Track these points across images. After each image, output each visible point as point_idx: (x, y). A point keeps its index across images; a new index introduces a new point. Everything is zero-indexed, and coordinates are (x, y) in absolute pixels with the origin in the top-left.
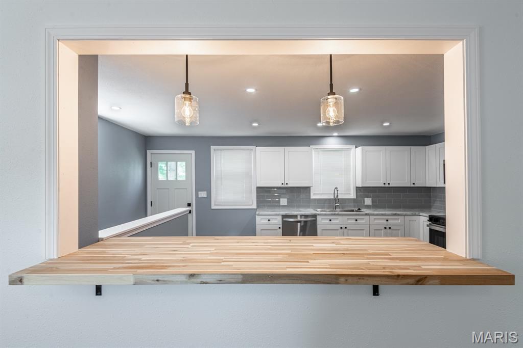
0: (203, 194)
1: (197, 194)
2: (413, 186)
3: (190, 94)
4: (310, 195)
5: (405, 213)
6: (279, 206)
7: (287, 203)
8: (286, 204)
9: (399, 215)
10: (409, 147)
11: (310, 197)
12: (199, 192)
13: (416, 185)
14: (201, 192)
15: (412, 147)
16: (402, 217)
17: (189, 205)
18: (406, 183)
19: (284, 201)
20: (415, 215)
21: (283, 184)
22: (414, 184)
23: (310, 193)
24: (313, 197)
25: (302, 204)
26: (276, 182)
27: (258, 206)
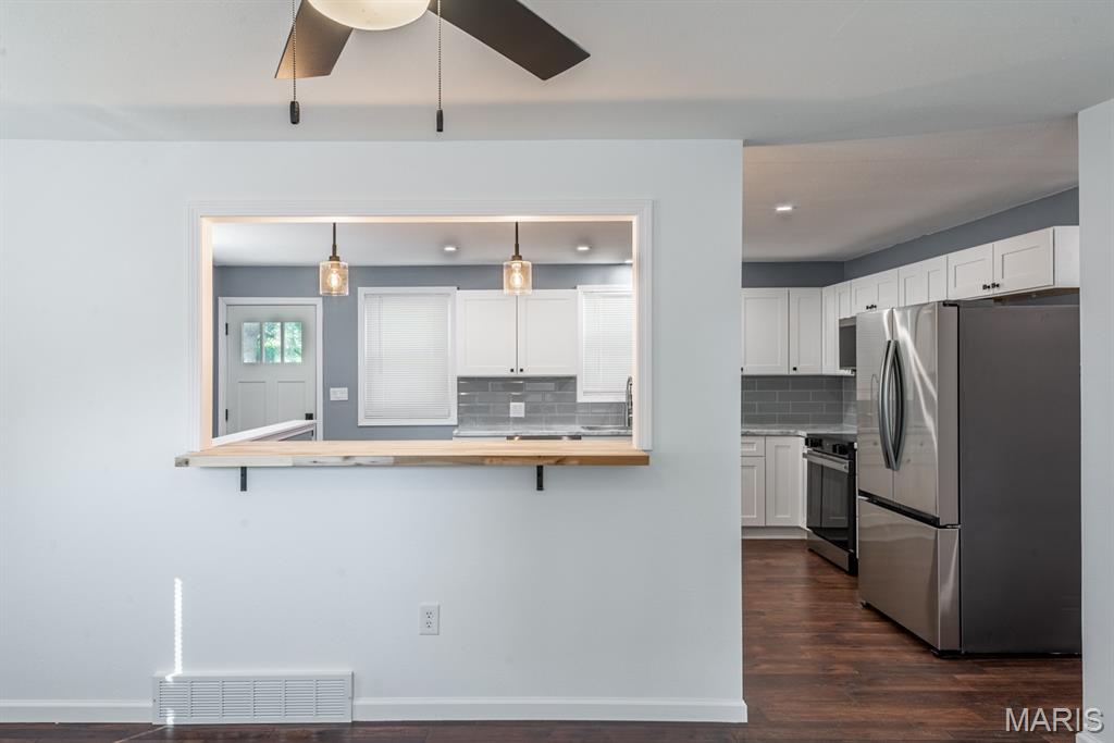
0: (339, 394)
1: (326, 394)
2: (794, 373)
3: (338, 259)
4: (575, 395)
5: (766, 431)
6: (508, 420)
7: (526, 412)
8: (523, 415)
9: (754, 435)
10: (787, 289)
11: (576, 399)
12: (332, 390)
13: (800, 372)
14: (337, 389)
15: (792, 289)
16: (762, 439)
17: (309, 417)
18: (779, 368)
19: (517, 409)
20: (788, 435)
21: (512, 370)
22: (795, 369)
23: (575, 390)
24: (581, 398)
25: (557, 415)
26: (497, 366)
27: (461, 420)
